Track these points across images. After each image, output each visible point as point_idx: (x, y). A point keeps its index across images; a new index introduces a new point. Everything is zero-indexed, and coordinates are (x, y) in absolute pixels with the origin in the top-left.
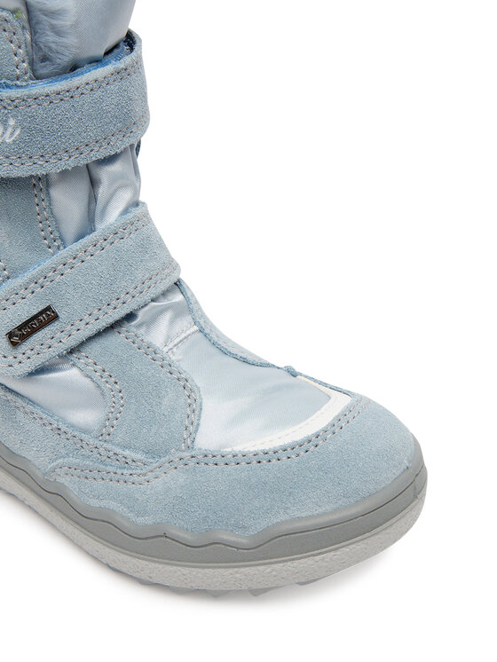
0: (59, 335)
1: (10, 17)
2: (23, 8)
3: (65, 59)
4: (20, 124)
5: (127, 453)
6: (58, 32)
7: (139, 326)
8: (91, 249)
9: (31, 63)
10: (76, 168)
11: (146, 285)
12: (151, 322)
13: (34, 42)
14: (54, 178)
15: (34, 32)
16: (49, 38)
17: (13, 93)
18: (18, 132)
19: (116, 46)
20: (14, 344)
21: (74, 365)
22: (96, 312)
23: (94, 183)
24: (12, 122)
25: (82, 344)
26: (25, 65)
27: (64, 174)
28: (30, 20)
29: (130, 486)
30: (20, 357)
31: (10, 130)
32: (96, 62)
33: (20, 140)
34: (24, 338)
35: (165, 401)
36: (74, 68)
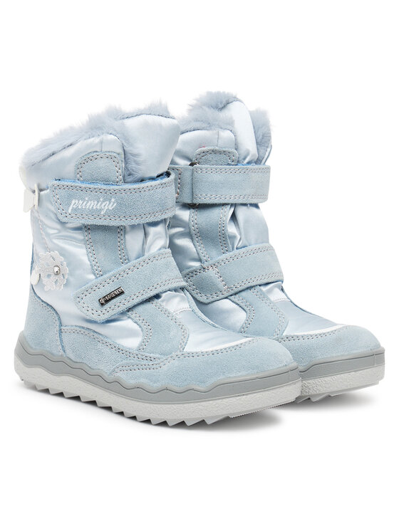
0: (124, 301)
1: (117, 156)
2: (123, 153)
3: (139, 175)
4: (116, 201)
5: (152, 355)
6: (137, 163)
7: (163, 301)
8: (142, 263)
9: (124, 177)
10: (139, 225)
11: (167, 282)
12: (168, 300)
13: (126, 168)
14: (128, 228)
15: (126, 163)
16: (132, 166)
17: (115, 187)
18: (115, 205)
19: (162, 175)
20: (102, 304)
21: (129, 317)
22: (142, 291)
23: (146, 234)
24: (113, 200)
25: (135, 306)
26: (121, 177)
27: (133, 227)
28: (125, 158)
29: (152, 370)
30: (104, 311)
31: (112, 203)
32: (153, 179)
33: (116, 208)
34: (107, 301)
35: (172, 333)
36: (142, 180)
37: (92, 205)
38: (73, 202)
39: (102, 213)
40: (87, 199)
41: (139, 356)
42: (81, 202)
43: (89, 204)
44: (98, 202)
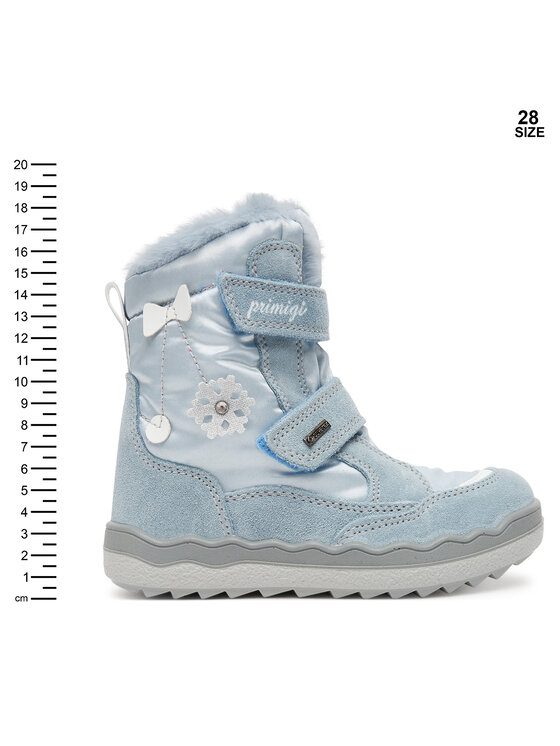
0: (332, 438)
4: (307, 305)
18: (306, 310)
20: (309, 446)
21: (341, 461)
22: (346, 424)
29: (407, 522)
30: (313, 454)
31: (302, 308)
33: (307, 314)
37: (277, 309)
38: (253, 304)
39: (290, 320)
40: (270, 300)
41: (378, 507)
42: (262, 304)
43: (273, 308)
44: (285, 305)
